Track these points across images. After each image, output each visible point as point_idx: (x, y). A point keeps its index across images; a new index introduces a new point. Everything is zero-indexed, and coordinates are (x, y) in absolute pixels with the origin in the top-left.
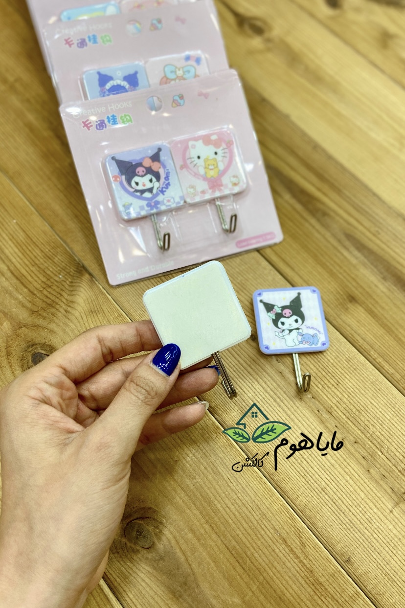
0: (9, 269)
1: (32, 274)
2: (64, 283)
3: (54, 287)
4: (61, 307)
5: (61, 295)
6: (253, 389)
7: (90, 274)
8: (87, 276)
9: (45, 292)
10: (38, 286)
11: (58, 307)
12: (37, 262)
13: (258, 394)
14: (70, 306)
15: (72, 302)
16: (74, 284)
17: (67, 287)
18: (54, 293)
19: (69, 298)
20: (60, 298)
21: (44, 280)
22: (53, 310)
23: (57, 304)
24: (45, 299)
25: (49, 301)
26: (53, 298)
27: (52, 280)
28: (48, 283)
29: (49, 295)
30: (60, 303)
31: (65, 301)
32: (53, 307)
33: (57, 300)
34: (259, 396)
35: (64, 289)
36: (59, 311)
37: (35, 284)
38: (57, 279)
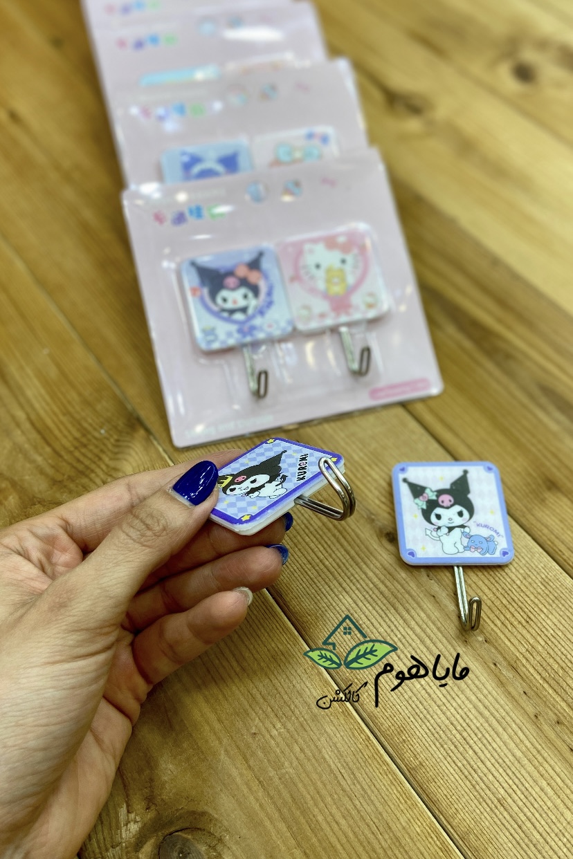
0: (29, 419)
1: (61, 427)
2: (106, 441)
3: (91, 447)
4: (97, 476)
5: (100, 459)
6: (387, 620)
7: (148, 431)
8: (142, 432)
9: (77, 454)
10: (68, 444)
11: (93, 475)
12: (71, 409)
13: (395, 630)
14: (111, 476)
15: (116, 469)
16: (121, 443)
17: (110, 446)
18: (90, 455)
19: (112, 464)
20: (98, 463)
21: (77, 435)
22: (85, 481)
23: (93, 471)
24: (75, 464)
25: (81, 467)
26: (87, 462)
27: (89, 436)
28: (84, 440)
29: (82, 458)
30: (98, 470)
31: (104, 467)
32: (87, 476)
33: (93, 466)
34: (398, 633)
35: (105, 450)
36: (94, 482)
37: (64, 441)
38: (96, 434)
